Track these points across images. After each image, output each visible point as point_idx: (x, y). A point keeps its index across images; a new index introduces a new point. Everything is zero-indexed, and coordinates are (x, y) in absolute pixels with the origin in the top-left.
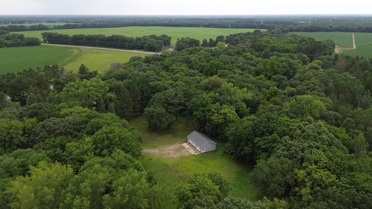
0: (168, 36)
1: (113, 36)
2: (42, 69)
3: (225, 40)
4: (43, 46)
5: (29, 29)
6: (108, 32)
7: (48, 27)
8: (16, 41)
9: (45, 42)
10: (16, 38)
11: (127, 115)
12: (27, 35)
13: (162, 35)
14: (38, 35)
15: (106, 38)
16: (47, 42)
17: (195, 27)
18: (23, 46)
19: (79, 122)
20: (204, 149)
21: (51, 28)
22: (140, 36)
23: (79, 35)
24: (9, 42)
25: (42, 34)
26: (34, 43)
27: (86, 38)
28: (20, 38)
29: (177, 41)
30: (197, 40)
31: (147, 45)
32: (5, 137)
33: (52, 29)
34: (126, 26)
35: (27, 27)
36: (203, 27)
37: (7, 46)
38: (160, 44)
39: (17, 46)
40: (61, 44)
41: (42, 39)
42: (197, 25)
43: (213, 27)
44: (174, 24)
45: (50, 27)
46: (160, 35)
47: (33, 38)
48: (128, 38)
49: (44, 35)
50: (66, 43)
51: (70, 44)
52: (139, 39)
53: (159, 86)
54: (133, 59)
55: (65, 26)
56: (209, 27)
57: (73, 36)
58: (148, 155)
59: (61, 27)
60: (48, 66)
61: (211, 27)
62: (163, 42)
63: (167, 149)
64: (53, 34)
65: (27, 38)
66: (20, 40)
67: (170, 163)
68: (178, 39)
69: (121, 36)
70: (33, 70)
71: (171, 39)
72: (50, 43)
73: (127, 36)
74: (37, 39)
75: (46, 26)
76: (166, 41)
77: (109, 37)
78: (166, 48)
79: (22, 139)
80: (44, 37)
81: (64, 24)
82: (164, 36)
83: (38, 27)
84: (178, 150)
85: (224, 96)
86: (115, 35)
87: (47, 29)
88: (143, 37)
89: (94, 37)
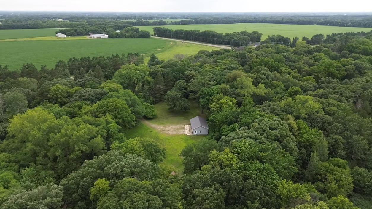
0: (259, 33)
1: (205, 32)
2: (126, 55)
3: (324, 39)
4: (152, 39)
6: (202, 28)
7: (167, 23)
8: (133, 33)
9: (155, 36)
10: (133, 31)
11: (157, 96)
12: (142, 28)
13: (253, 32)
14: (150, 30)
15: (200, 33)
16: (156, 35)
17: (307, 24)
18: (137, 38)
19: (102, 93)
20: (196, 132)
22: (229, 33)
23: (180, 30)
24: (127, 34)
25: (153, 28)
26: (146, 35)
27: (184, 33)
28: (136, 31)
29: (268, 37)
30: (287, 38)
31: (233, 41)
32: (53, 96)
33: (170, 24)
34: (235, 23)
35: (150, 22)
36: (317, 25)
37: (126, 37)
38: (245, 41)
39: (133, 38)
40: (165, 37)
41: (152, 32)
42: (310, 23)
44: (284, 21)
46: (251, 32)
47: (145, 32)
48: (218, 33)
49: (155, 29)
50: (169, 37)
51: (172, 38)
52: (227, 35)
53: (191, 76)
54: (202, 52)
55: (181, 22)
56: (324, 25)
57: (175, 30)
58: (152, 129)
59: (177, 23)
60: (131, 54)
61: (326, 25)
62: (250, 39)
63: (170, 127)
64: (161, 28)
65: (141, 31)
66: (136, 32)
67: (162, 137)
69: (212, 32)
70: (118, 56)
72: (158, 36)
74: (148, 32)
75: (165, 22)
76: (255, 37)
77: (202, 32)
78: (253, 44)
79: (64, 99)
80: (154, 31)
81: (180, 20)
82: (255, 33)
83: (159, 23)
84: (178, 129)
85: (234, 89)
86: (207, 31)
87: (166, 25)
88: (233, 33)
89: (191, 32)
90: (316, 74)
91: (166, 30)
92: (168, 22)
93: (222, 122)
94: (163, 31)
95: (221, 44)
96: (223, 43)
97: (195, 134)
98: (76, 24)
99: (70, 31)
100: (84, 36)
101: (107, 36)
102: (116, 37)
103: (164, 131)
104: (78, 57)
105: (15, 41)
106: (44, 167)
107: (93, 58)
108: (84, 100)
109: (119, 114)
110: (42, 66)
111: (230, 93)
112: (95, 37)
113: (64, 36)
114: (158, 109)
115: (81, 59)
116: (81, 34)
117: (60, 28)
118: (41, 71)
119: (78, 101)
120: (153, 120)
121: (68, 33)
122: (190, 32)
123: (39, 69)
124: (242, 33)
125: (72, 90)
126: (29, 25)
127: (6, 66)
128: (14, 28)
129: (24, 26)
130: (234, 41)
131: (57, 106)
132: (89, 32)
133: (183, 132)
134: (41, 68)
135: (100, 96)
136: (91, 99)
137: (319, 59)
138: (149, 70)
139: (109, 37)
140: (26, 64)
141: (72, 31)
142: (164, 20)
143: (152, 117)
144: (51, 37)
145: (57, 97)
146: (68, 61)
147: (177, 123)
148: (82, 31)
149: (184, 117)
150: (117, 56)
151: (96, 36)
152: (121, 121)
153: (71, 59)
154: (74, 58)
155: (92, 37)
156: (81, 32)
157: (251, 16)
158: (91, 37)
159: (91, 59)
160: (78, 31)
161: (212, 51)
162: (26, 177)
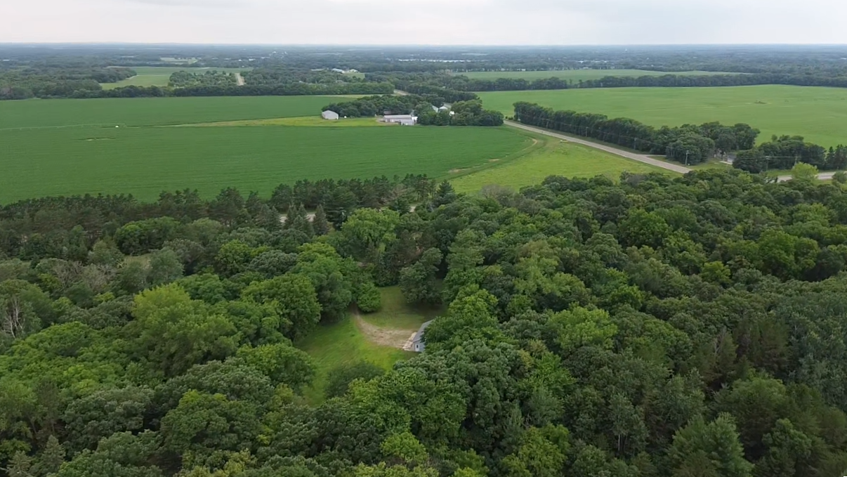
0: (754, 127)
1: (616, 120)
2: (402, 178)
4: (508, 127)
5: (532, 85)
7: (568, 83)
8: (466, 116)
9: (515, 121)
10: (467, 111)
15: (607, 122)
16: (519, 120)
18: (474, 125)
19: (290, 262)
20: (418, 346)
21: (574, 83)
22: (671, 127)
23: (566, 113)
26: (493, 121)
27: (574, 120)
29: (770, 141)
30: (815, 147)
31: (672, 148)
33: (575, 87)
38: (702, 148)
39: (464, 125)
40: (536, 125)
41: (509, 114)
45: (571, 82)
46: (733, 124)
47: (493, 112)
48: (642, 127)
49: (518, 107)
52: (665, 131)
54: (553, 180)
55: (602, 82)
57: (557, 112)
58: (358, 330)
59: (594, 84)
60: (412, 175)
62: (715, 144)
63: (389, 332)
65: (485, 112)
66: (473, 114)
68: (775, 138)
71: (755, 137)
72: (522, 123)
74: (499, 114)
77: (610, 121)
79: (236, 266)
80: (516, 110)
81: (601, 74)
82: (740, 127)
83: (549, 83)
84: (397, 338)
85: (509, 276)
87: (566, 87)
88: (683, 127)
89: (587, 118)
91: (539, 111)
94: (534, 111)
95: (645, 149)
96: (652, 149)
97: (416, 350)
98: (370, 86)
99: (347, 107)
100: (373, 116)
101: (416, 118)
102: (432, 123)
103: (374, 338)
104: (313, 180)
105: (247, 126)
107: (340, 182)
108: (262, 270)
109: (292, 301)
110: (252, 192)
111: (495, 285)
112: (393, 121)
113: (336, 116)
114: (389, 297)
115: (318, 183)
116: (367, 113)
117: (341, 94)
118: (247, 201)
119: (252, 271)
120: (370, 316)
121: (344, 112)
122: (584, 118)
123: (245, 196)
124: (705, 126)
125: (253, 251)
126: (284, 88)
127: (196, 191)
128: (259, 92)
129: (275, 89)
130: (674, 146)
131: (214, 278)
132: (384, 108)
133: (403, 343)
134: (250, 197)
135: (285, 267)
136: (271, 270)
138: (397, 221)
139: (419, 121)
140: (226, 189)
141: (351, 108)
142: (562, 74)
143: (369, 310)
144: (311, 118)
145: (227, 262)
146: (295, 186)
147: (397, 326)
148: (370, 106)
149: (423, 317)
150: (384, 178)
151: (393, 119)
152: (293, 313)
153: (300, 182)
154: (305, 181)
155: (386, 121)
156: (369, 108)
158: (384, 121)
159: (336, 183)
160: (362, 107)
161: (574, 178)
162: (128, 374)
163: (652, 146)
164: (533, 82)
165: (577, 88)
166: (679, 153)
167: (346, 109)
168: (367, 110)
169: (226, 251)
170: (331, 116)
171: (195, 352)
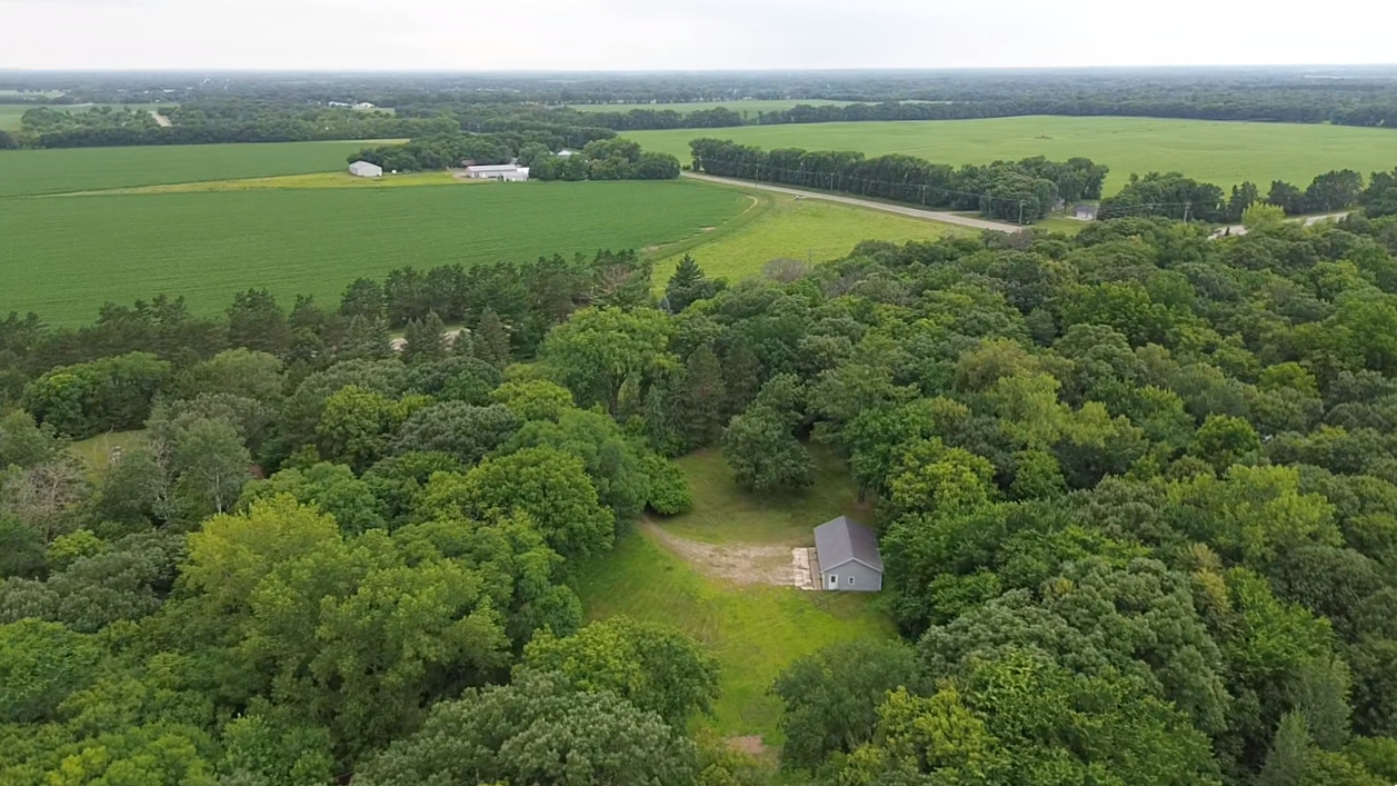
0: (1097, 162)
1: (884, 158)
3: (1362, 189)
4: (686, 182)
5: (686, 121)
7: (742, 117)
8: (616, 163)
9: (696, 170)
10: (617, 155)
11: (696, 426)
12: (651, 143)
13: (1072, 161)
14: (676, 145)
15: (864, 164)
16: (702, 169)
17: (1294, 120)
18: (630, 178)
19: (500, 424)
20: (833, 579)
21: (750, 117)
22: (977, 164)
23: (787, 152)
24: (597, 164)
25: (690, 144)
26: (661, 170)
27: (806, 163)
28: (629, 156)
29: (1130, 183)
30: (1209, 187)
31: (990, 198)
33: (753, 122)
34: (1002, 113)
35: (680, 115)
36: (1336, 122)
37: (591, 178)
38: (1040, 196)
39: (616, 179)
40: (734, 176)
41: (685, 159)
42: (1306, 116)
43: (1383, 126)
44: (1201, 106)
45: (745, 116)
46: (1064, 160)
47: (662, 156)
48: (933, 166)
49: (699, 148)
50: (749, 175)
51: (760, 180)
52: (970, 173)
53: (823, 354)
54: (869, 248)
55: (793, 115)
56: (1363, 125)
57: (771, 152)
58: (672, 557)
59: (781, 118)
60: (608, 253)
61: (1373, 125)
62: (1057, 189)
63: (740, 553)
64: (721, 143)
65: (646, 155)
66: (627, 159)
67: (708, 592)
68: (1135, 178)
69: (911, 159)
70: (563, 262)
71: (1103, 177)
72: (708, 172)
73: (932, 162)
74: (672, 159)
75: (735, 114)
76: (1079, 182)
77: (873, 162)
78: (1070, 208)
79: (369, 442)
80: (695, 153)
81: (789, 105)
82: (1078, 164)
83: (712, 117)
84: (765, 564)
85: (985, 418)
86: (892, 157)
87: (738, 124)
88: (993, 165)
89: (830, 158)
90: (1317, 354)
91: (739, 152)
92: (746, 113)
93: (933, 557)
94: (727, 153)
95: (942, 205)
96: (953, 204)
97: (832, 586)
98: (418, 125)
99: (396, 154)
100: (445, 169)
101: (526, 170)
102: (557, 177)
103: (716, 570)
104: (423, 267)
105: (211, 191)
106: (297, 711)
107: (474, 270)
108: (440, 446)
109: (556, 509)
110: (300, 298)
111: (970, 436)
112: (484, 176)
113: (377, 170)
114: (697, 477)
115: (433, 274)
116: (434, 165)
117: (364, 138)
118: (293, 315)
119: (418, 450)
120: (677, 522)
121: (390, 162)
122: (825, 159)
123: (287, 306)
124: (1026, 164)
125: (397, 408)
126: (259, 130)
127: (181, 299)
128: (210, 139)
129: (241, 132)
130: (994, 195)
131: (344, 473)
132: (460, 155)
133: (788, 574)
134: (297, 306)
135: (492, 434)
136: (463, 444)
137: (1336, 286)
138: (669, 329)
139: (531, 175)
140: (246, 293)
141: (403, 155)
142: (730, 106)
143: (673, 510)
144: (331, 175)
145: (347, 435)
146: (387, 282)
147: (767, 539)
148: (437, 152)
149: (789, 515)
150: (558, 260)
151: (485, 172)
152: (562, 534)
153: (396, 273)
154: (408, 270)
155: (473, 176)
156: (436, 156)
157: (1066, 86)
158: (468, 177)
159: (466, 271)
160: (423, 154)
161: (908, 244)
163: (955, 197)
164: (688, 116)
165: (755, 124)
166: (1005, 206)
167: (394, 158)
168: (432, 159)
169: (340, 409)
170: (369, 170)
171: (408, 668)
